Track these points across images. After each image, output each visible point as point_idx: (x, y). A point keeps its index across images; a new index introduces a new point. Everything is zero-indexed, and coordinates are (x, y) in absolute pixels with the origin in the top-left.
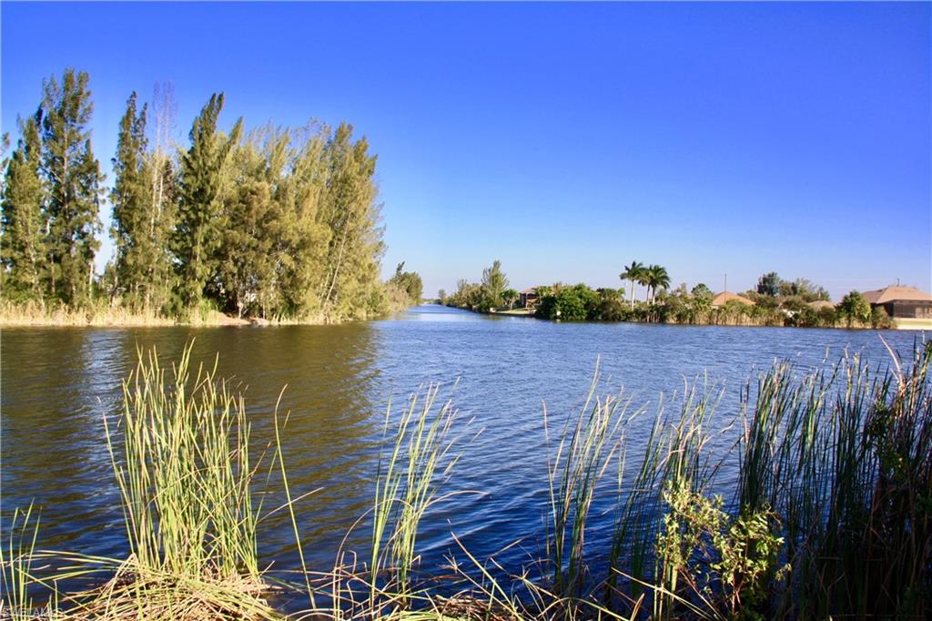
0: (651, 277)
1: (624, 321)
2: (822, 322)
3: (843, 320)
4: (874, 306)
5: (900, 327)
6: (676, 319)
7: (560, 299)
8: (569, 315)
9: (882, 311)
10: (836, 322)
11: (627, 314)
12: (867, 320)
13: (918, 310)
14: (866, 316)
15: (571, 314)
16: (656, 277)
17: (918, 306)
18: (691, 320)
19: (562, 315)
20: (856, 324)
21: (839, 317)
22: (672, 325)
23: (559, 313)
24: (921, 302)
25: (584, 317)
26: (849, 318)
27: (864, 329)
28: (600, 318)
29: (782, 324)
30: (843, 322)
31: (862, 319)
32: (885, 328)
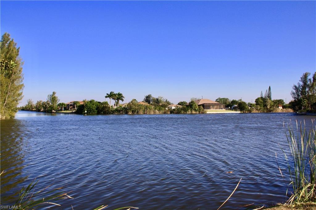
0: (117, 97)
1: (112, 114)
2: (183, 112)
3: (189, 111)
4: (199, 106)
5: (208, 113)
6: (131, 112)
7: (86, 106)
8: (90, 112)
9: (202, 107)
10: (187, 112)
11: (113, 111)
12: (197, 110)
13: (211, 106)
14: (197, 109)
15: (91, 112)
16: (119, 97)
17: (211, 105)
18: (137, 113)
19: (87, 112)
20: (194, 112)
21: (188, 110)
22: (130, 114)
23: (86, 112)
24: (212, 104)
25: (96, 113)
26: (191, 110)
27: (196, 114)
28: (102, 113)
29: (169, 113)
30: (189, 112)
31: (195, 110)
32: (203, 113)
